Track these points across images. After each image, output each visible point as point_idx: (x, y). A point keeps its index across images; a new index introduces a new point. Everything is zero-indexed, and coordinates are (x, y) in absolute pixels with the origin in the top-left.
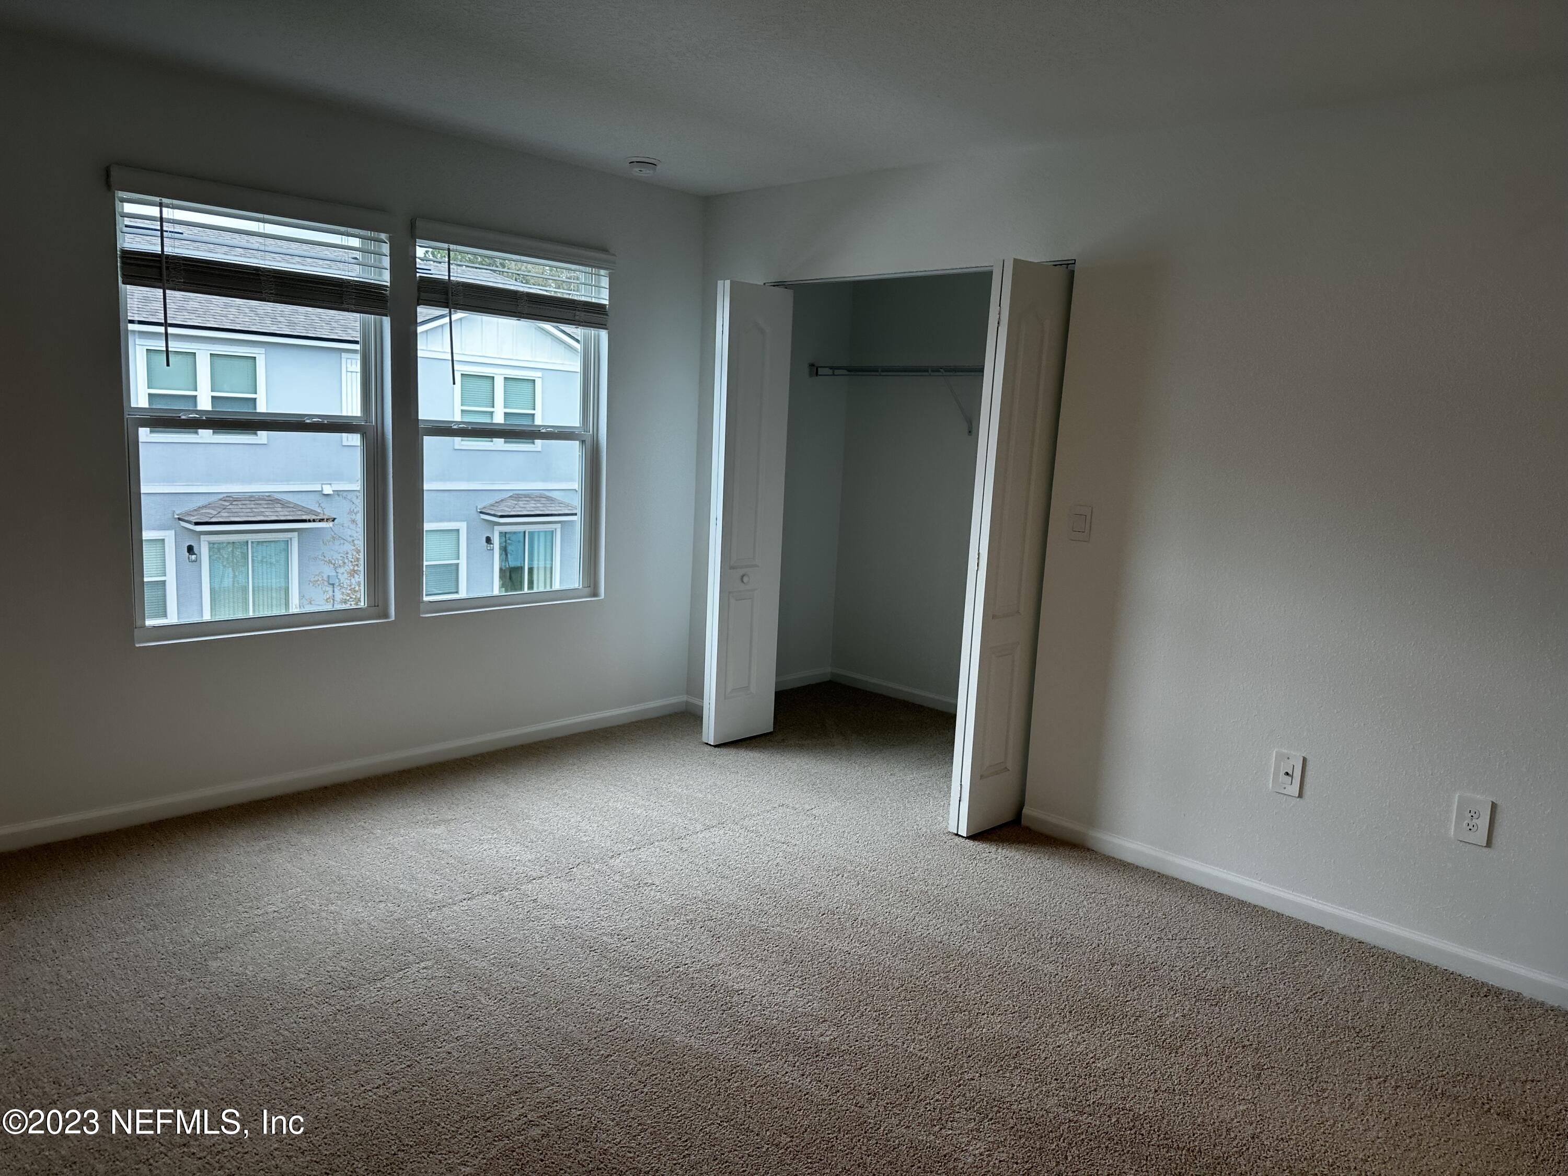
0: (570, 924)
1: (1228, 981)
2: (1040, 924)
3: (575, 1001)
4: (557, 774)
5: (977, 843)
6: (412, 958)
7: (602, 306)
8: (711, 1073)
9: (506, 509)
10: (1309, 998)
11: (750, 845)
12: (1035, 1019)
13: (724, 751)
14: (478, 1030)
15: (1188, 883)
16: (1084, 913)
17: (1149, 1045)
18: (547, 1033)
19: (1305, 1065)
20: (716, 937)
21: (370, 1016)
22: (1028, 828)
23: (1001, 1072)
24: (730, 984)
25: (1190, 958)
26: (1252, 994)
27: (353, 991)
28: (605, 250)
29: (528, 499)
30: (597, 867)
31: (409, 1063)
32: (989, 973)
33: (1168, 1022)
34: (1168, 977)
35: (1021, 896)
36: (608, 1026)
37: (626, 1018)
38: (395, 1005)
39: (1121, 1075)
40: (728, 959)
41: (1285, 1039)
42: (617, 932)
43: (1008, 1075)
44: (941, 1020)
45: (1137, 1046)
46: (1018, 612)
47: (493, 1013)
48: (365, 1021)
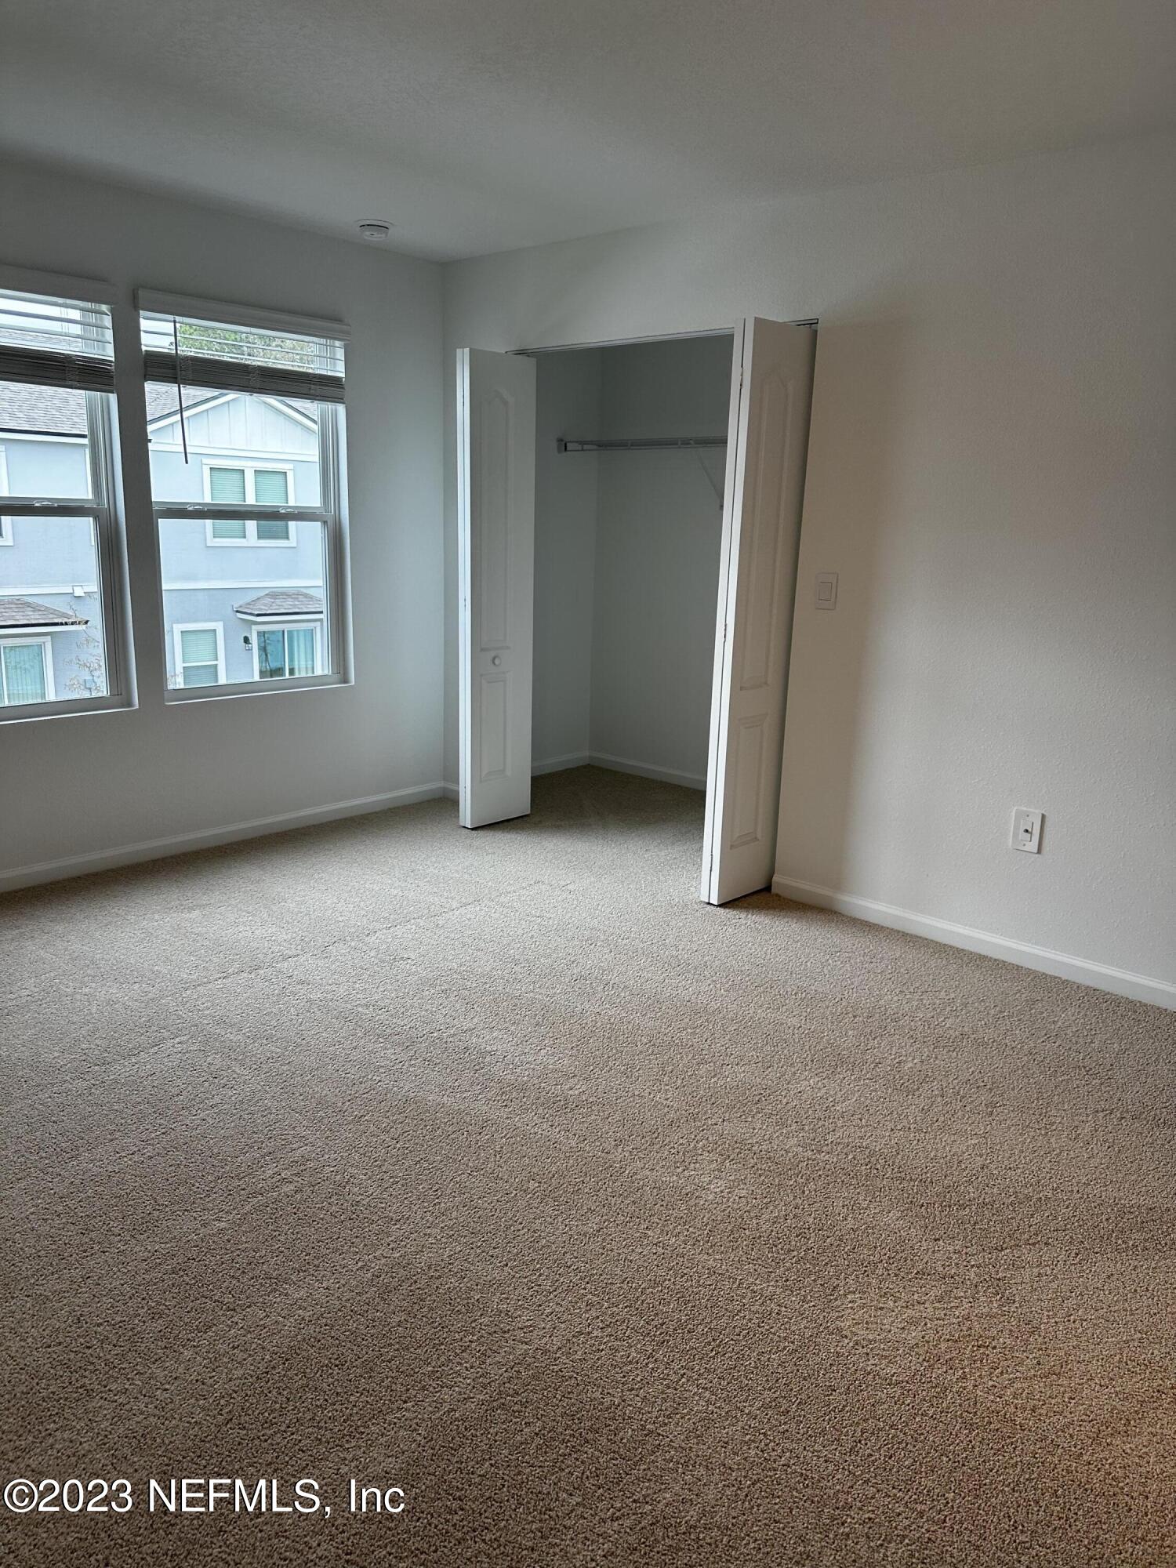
0: (325, 997)
1: (966, 1029)
2: (786, 981)
3: (329, 1067)
4: (313, 859)
5: (727, 910)
6: (166, 1034)
7: (338, 379)
8: (462, 1127)
9: (263, 607)
10: (1043, 1042)
11: (505, 920)
12: (778, 1067)
13: (481, 833)
14: (233, 1098)
15: (932, 941)
16: (829, 971)
17: (887, 1089)
18: (301, 1098)
19: (1036, 1102)
20: (470, 1005)
21: (124, 1089)
22: (777, 895)
23: (744, 1117)
24: (484, 1046)
25: (930, 1009)
26: (989, 1040)
27: (108, 1066)
28: (339, 320)
29: (285, 597)
30: (353, 944)
31: (163, 1130)
32: (734, 1028)
33: (906, 1068)
34: (908, 1027)
35: (768, 957)
36: (362, 1088)
37: (380, 1081)
38: (150, 1078)
39: (860, 1116)
40: (482, 1024)
41: (1018, 1079)
42: (373, 1002)
43: (750, 1119)
44: (687, 1071)
45: (875, 1090)
46: (766, 683)
47: (247, 1082)
48: (120, 1093)
